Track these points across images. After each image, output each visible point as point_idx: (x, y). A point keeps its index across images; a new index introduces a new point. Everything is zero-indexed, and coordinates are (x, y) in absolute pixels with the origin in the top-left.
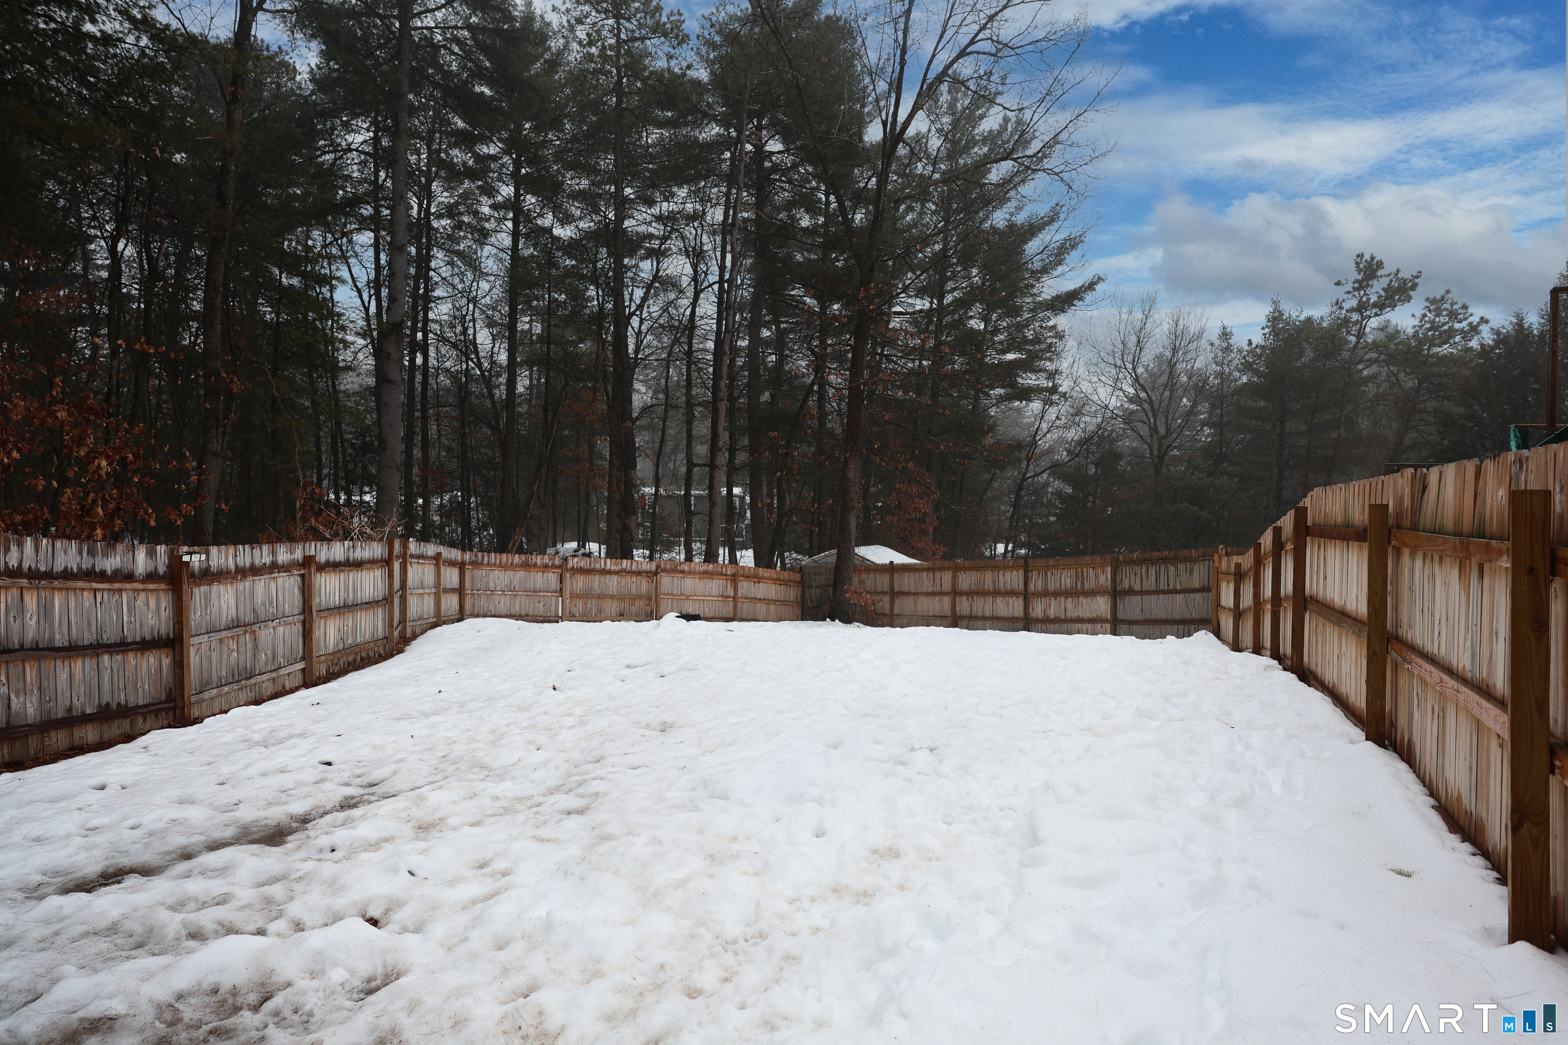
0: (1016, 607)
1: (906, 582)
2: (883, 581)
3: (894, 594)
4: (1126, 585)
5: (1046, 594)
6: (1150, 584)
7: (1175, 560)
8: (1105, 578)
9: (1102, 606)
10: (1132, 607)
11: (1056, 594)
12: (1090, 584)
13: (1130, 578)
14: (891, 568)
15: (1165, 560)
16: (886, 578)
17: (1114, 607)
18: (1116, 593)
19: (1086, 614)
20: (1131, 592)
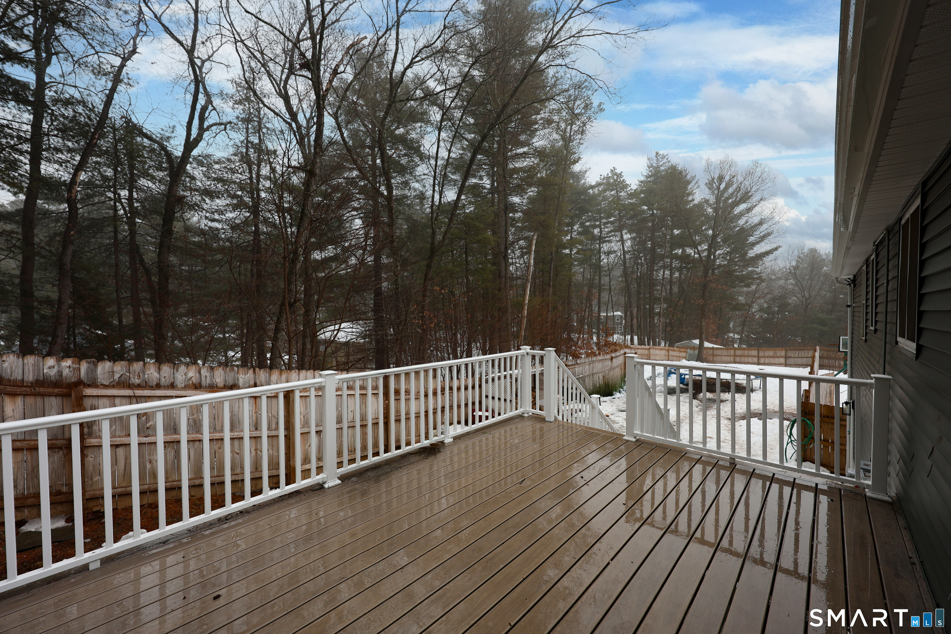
0: (755, 360)
1: (719, 352)
2: (711, 352)
3: (714, 355)
4: (789, 355)
5: (765, 357)
6: (796, 355)
7: (804, 350)
8: (783, 353)
9: (782, 360)
10: (791, 361)
11: (768, 357)
12: (778, 355)
13: (790, 354)
14: (713, 348)
15: (801, 350)
16: (711, 351)
17: (786, 361)
18: (786, 357)
19: (777, 362)
20: (791, 357)
